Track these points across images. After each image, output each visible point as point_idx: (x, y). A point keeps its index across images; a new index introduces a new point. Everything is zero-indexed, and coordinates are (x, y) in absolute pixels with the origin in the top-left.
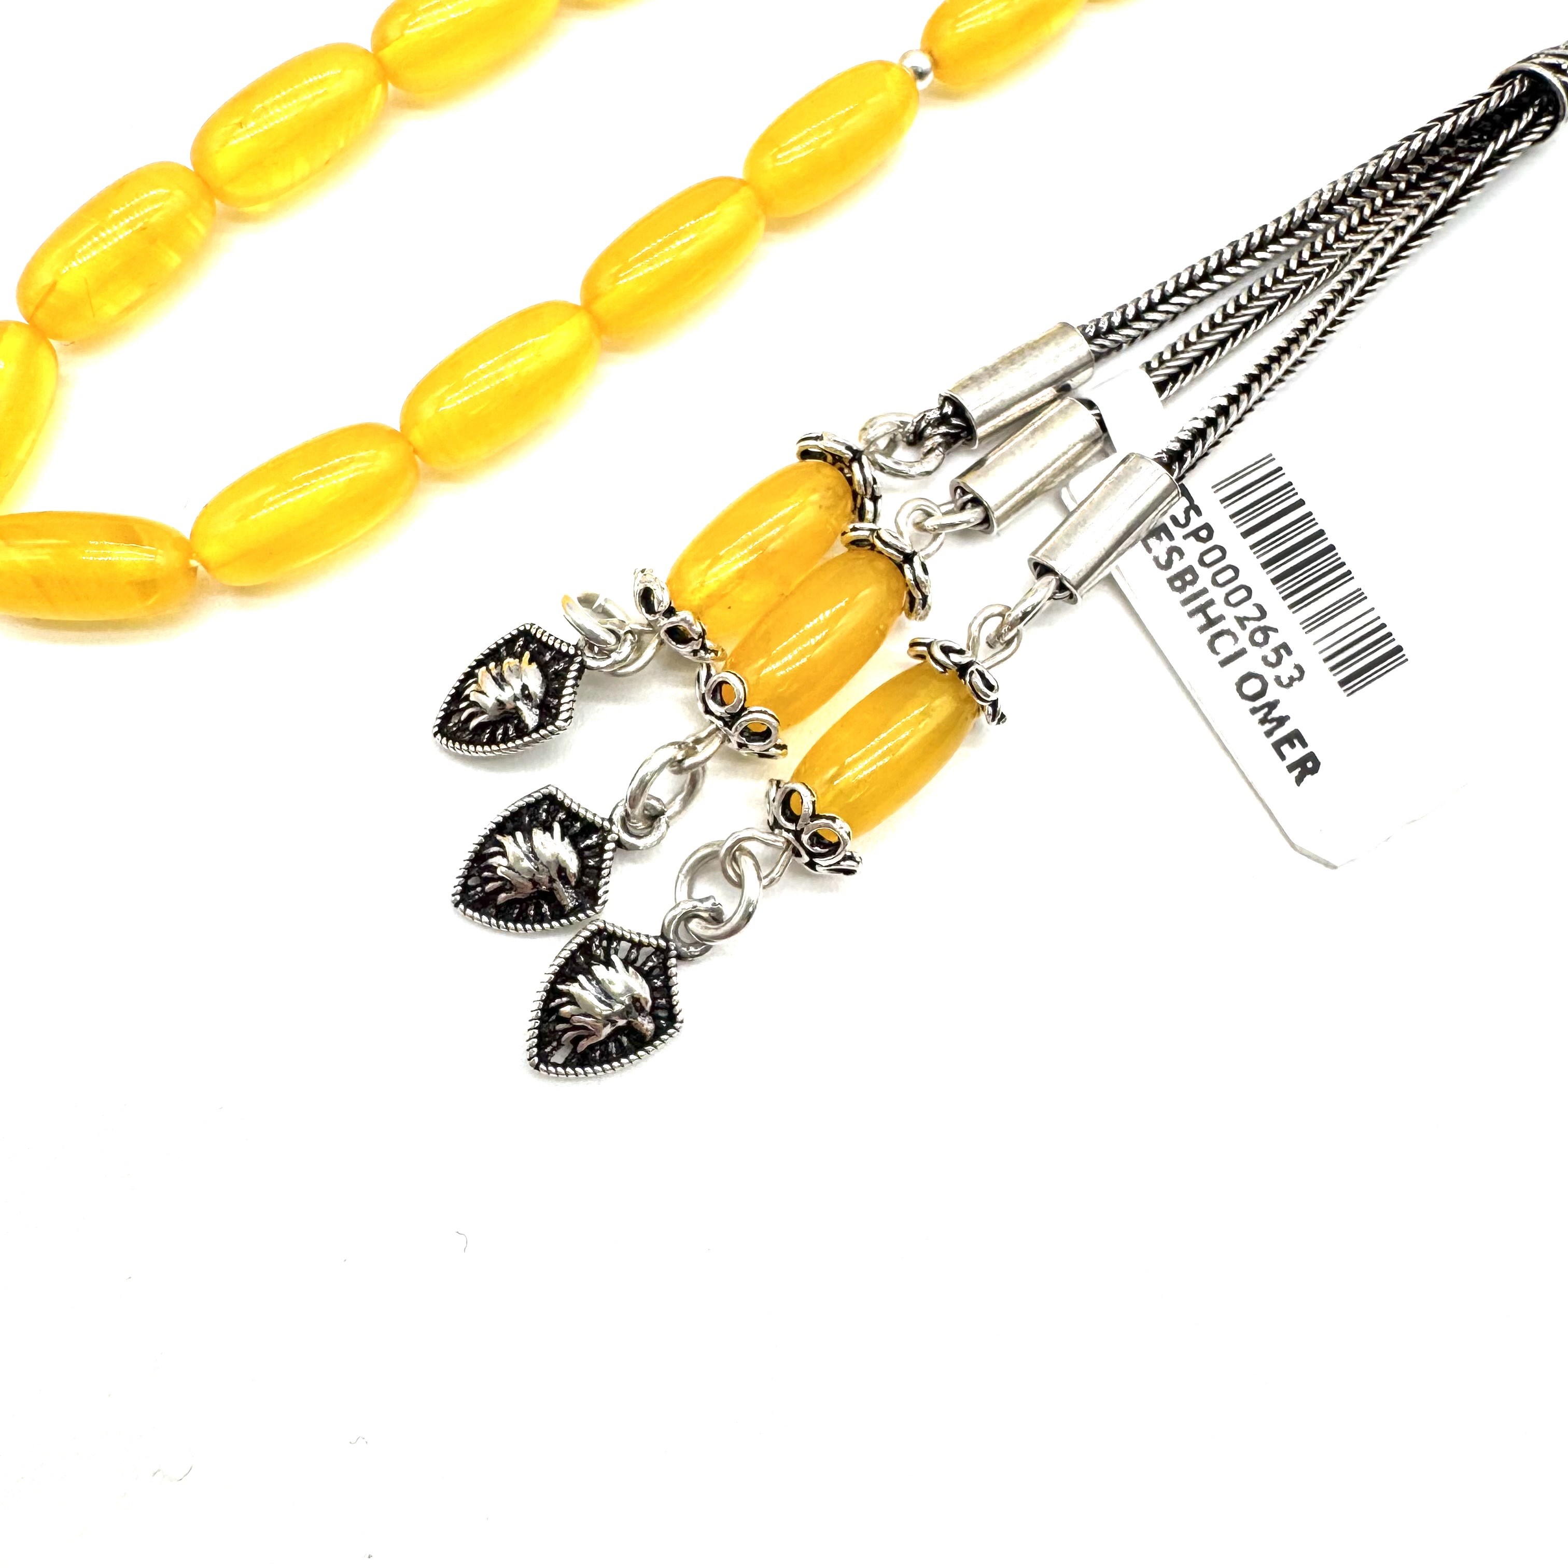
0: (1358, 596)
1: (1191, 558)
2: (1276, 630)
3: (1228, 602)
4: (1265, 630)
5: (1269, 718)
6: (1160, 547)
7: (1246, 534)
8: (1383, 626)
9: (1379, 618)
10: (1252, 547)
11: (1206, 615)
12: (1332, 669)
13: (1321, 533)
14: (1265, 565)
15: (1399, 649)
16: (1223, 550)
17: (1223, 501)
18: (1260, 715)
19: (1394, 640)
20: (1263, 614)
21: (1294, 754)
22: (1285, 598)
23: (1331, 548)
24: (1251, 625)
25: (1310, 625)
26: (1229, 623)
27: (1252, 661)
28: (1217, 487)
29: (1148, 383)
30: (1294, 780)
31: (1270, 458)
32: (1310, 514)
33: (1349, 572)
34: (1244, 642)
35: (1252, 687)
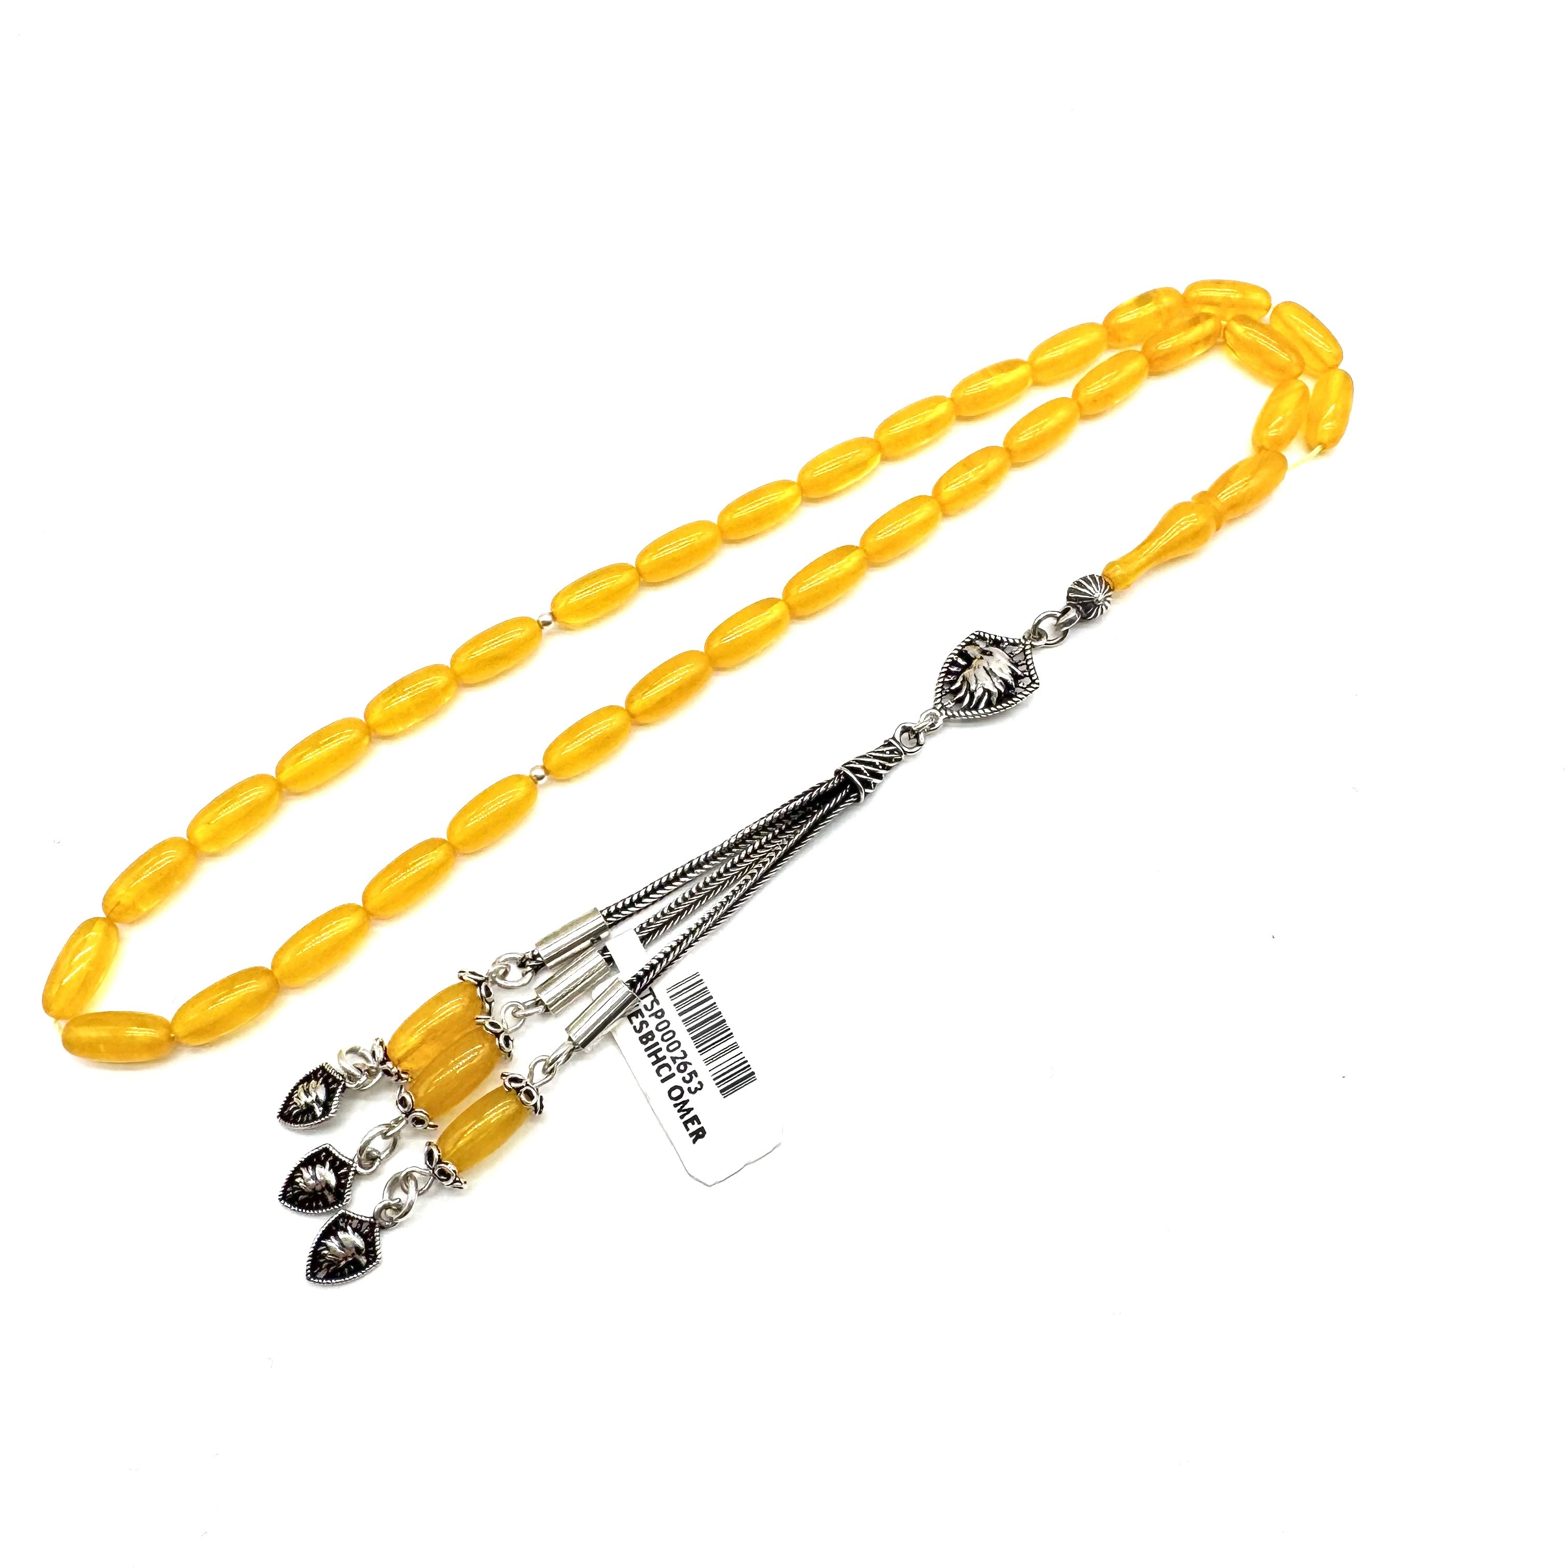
0: (735, 1046)
1: (652, 1027)
2: (690, 1064)
3: (668, 1050)
4: (685, 1064)
5: (683, 1109)
6: (637, 1021)
7: (681, 1014)
8: (746, 1061)
9: (744, 1057)
10: (683, 1021)
11: (657, 1057)
12: (717, 1084)
13: (720, 1013)
14: (689, 1030)
15: (753, 1073)
16: (668, 1022)
17: (671, 997)
18: (679, 1107)
19: (751, 1068)
20: (685, 1055)
21: (693, 1128)
22: (697, 1047)
23: (724, 1021)
24: (679, 1061)
25: (708, 1061)
26: (668, 1061)
27: (677, 1080)
28: (669, 990)
29: (637, 938)
30: (692, 1140)
31: (697, 975)
32: (715, 1003)
33: (732, 1034)
34: (674, 1070)
35: (676, 1093)
